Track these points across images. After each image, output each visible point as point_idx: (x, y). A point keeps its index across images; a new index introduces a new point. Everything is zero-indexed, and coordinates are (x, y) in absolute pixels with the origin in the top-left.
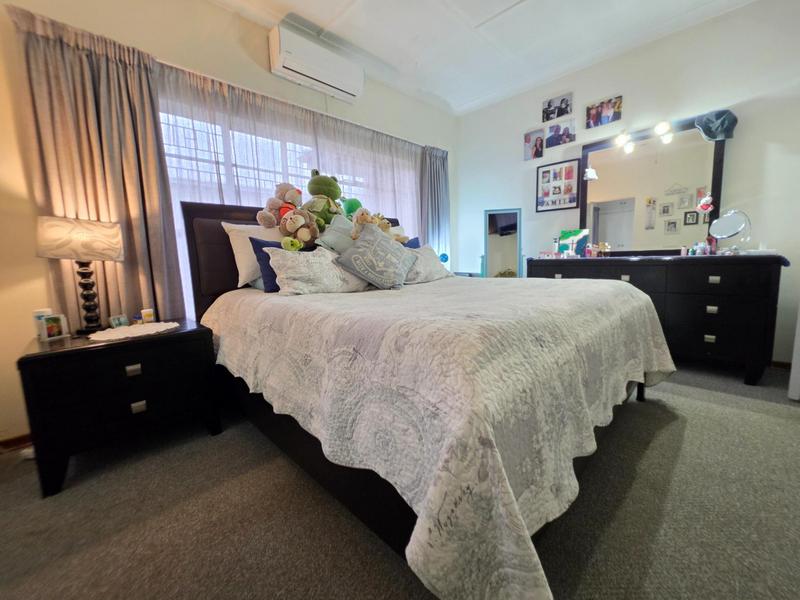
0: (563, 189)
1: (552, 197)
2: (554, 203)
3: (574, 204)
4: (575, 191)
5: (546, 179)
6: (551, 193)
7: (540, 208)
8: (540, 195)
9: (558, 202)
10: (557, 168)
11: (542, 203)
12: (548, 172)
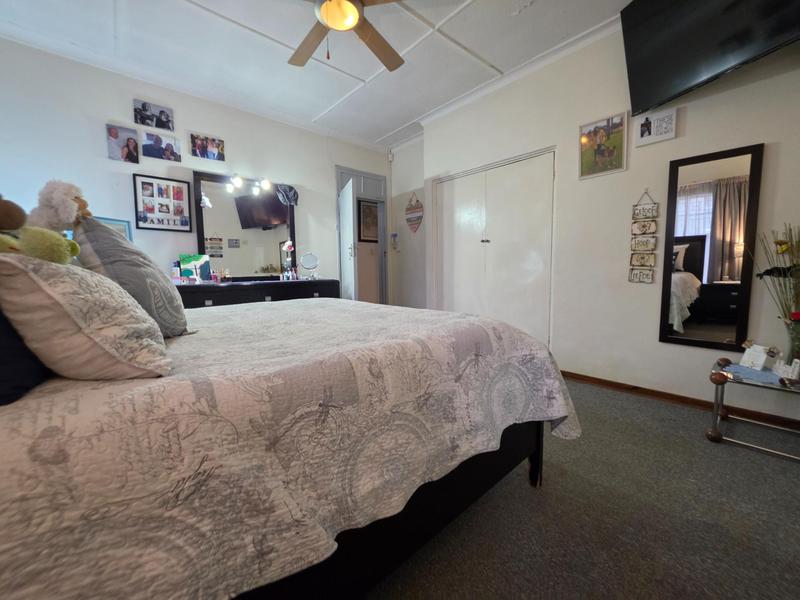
0: (171, 208)
1: (157, 215)
2: (161, 221)
3: (187, 228)
4: (186, 214)
5: (149, 192)
6: (156, 210)
7: (141, 224)
8: (141, 209)
9: (166, 222)
10: (164, 184)
11: (145, 220)
12: (151, 185)
